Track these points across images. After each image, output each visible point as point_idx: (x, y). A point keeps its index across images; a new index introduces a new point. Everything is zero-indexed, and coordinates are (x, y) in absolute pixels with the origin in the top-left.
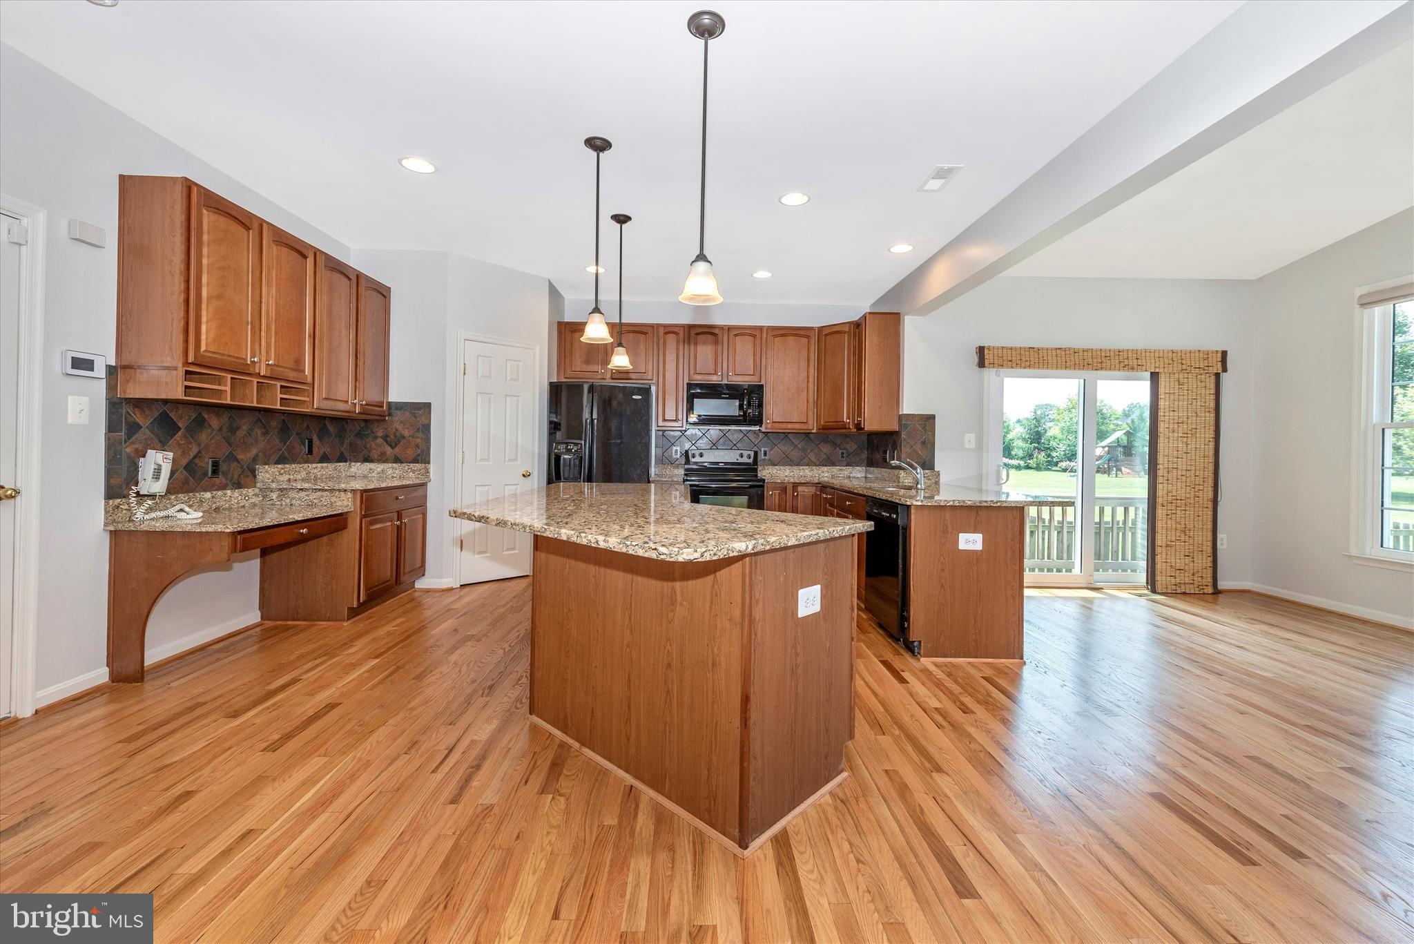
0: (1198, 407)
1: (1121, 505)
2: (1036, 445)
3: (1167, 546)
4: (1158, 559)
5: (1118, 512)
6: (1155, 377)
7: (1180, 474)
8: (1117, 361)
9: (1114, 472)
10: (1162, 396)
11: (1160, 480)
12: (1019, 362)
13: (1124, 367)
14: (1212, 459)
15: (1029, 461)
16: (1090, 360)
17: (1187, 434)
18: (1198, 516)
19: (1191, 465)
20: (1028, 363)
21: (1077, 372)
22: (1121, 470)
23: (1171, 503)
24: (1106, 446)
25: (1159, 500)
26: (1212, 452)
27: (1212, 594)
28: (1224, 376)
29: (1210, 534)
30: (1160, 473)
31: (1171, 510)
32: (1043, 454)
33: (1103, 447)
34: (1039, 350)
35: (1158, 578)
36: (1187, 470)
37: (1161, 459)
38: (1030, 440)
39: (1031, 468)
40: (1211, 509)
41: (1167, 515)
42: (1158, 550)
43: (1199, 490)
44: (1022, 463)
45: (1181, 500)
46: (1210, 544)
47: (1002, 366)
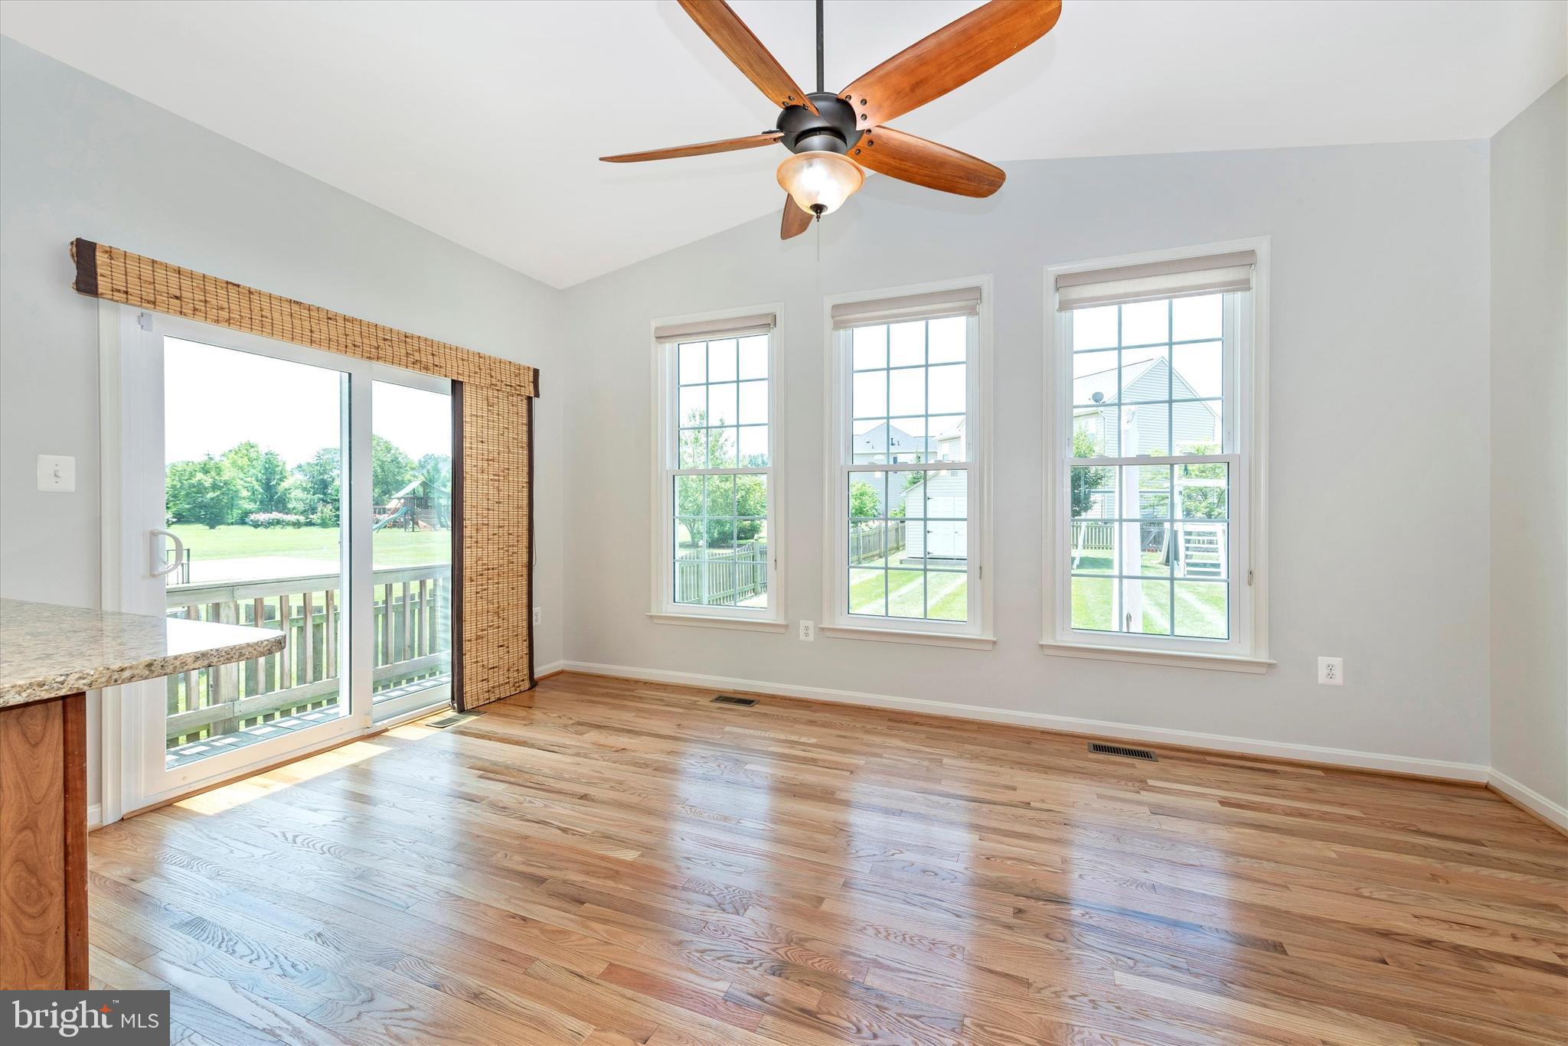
0: (511, 440)
1: (415, 579)
2: (321, 496)
3: (478, 638)
4: (467, 660)
5: (411, 586)
6: (457, 387)
7: (491, 532)
8: (403, 351)
9: (411, 526)
10: (467, 419)
11: (467, 542)
12: (200, 306)
13: (414, 363)
14: (525, 511)
15: (311, 516)
16: (358, 339)
17: (498, 475)
18: (513, 589)
19: (504, 519)
20: (224, 314)
21: (333, 356)
22: (417, 524)
23: (482, 575)
24: (402, 498)
25: (467, 573)
26: (525, 502)
27: (529, 689)
28: (536, 401)
29: (525, 611)
30: (467, 532)
31: (482, 585)
32: (330, 506)
33: (399, 499)
34: (250, 292)
35: (467, 688)
36: (499, 527)
37: (468, 513)
38: (312, 490)
39: (314, 525)
40: (525, 577)
41: (477, 593)
42: (467, 646)
43: (513, 553)
44: (302, 519)
45: (493, 569)
46: (525, 624)
47: (154, 303)
